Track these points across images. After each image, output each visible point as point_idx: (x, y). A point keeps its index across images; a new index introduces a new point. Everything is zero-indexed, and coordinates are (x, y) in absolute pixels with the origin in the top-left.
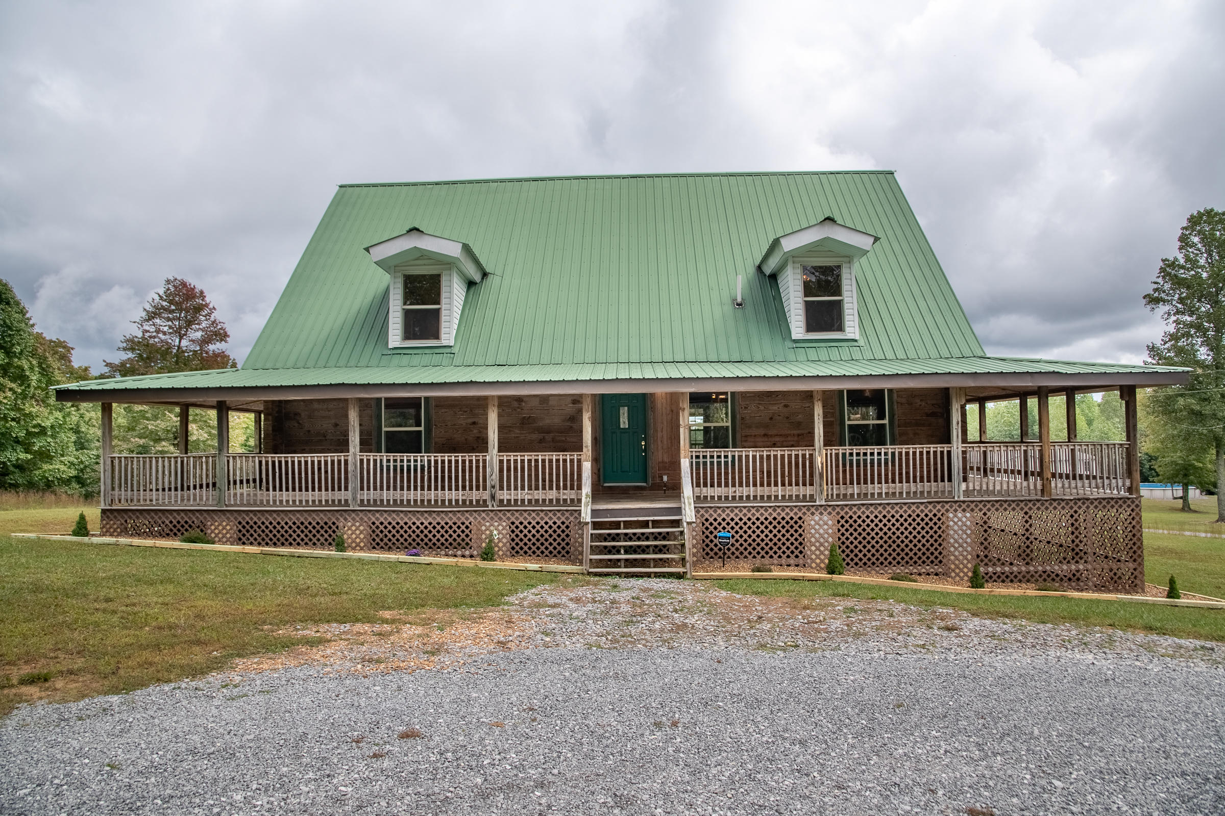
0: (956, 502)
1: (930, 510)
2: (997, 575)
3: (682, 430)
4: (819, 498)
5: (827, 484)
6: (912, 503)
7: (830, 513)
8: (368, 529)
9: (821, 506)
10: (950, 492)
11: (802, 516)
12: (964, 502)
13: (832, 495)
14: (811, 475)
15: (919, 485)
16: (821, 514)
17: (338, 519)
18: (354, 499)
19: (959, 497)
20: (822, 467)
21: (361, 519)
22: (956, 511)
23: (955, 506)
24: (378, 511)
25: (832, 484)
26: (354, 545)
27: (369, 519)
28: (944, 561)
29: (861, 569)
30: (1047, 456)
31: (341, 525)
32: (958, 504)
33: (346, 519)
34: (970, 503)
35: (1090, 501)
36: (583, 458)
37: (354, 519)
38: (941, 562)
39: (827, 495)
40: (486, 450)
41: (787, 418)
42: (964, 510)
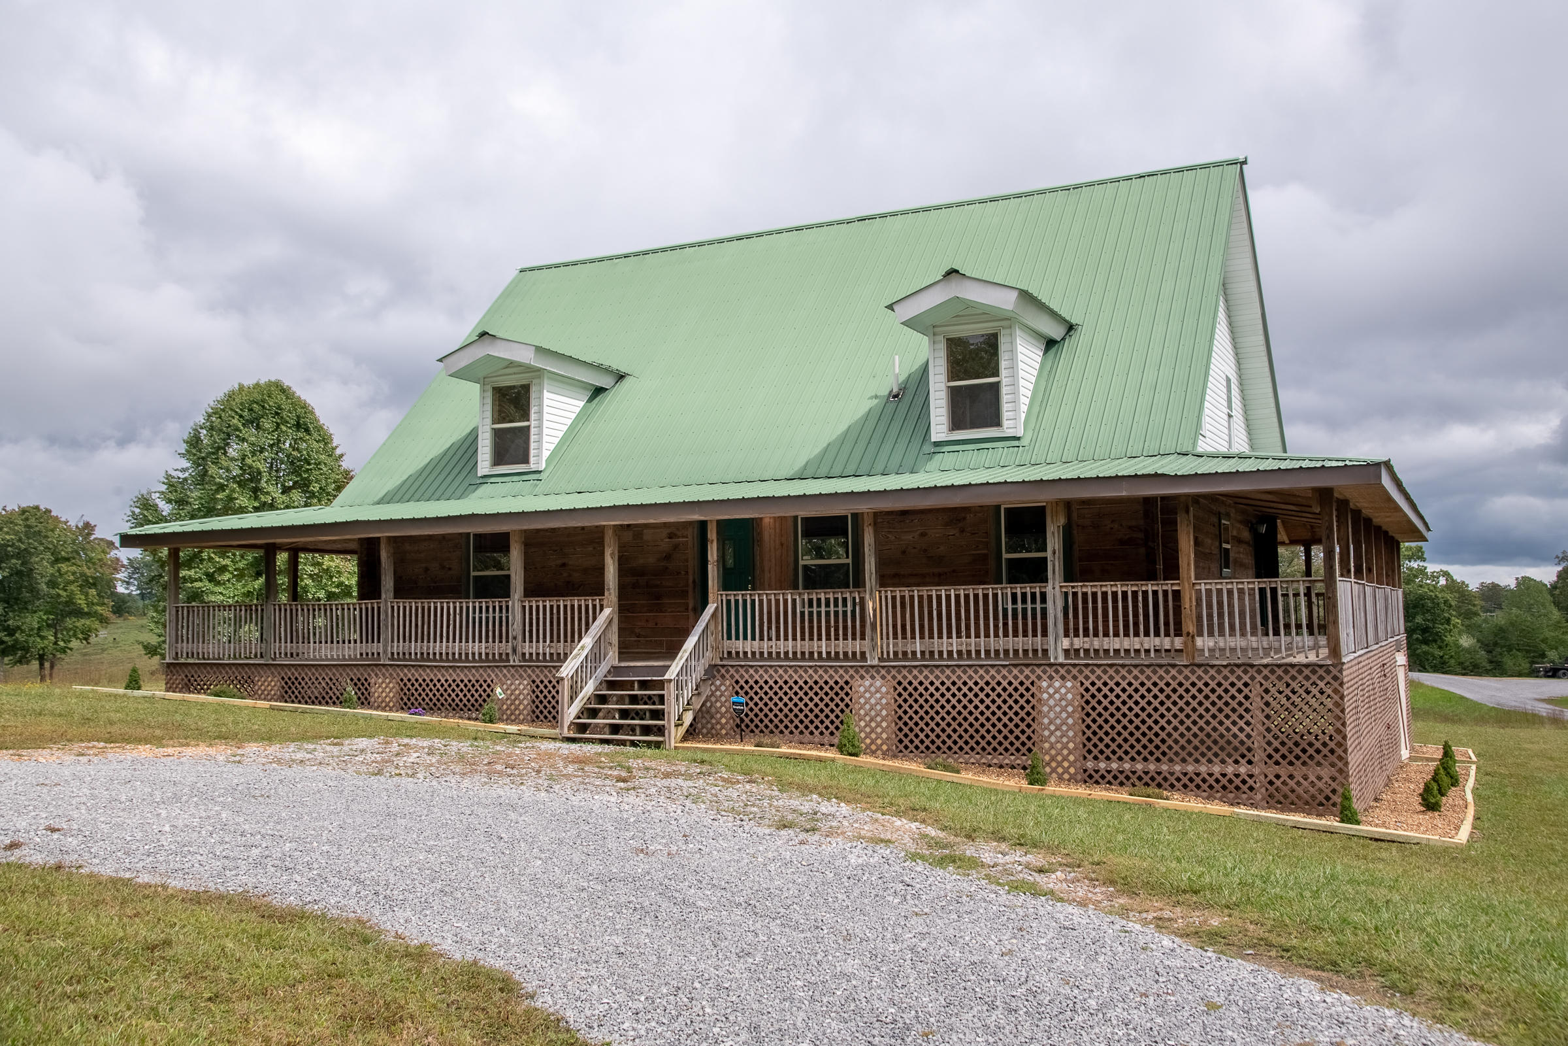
0: (1051, 665)
1: (1016, 675)
2: (1112, 774)
3: (710, 567)
4: (871, 655)
5: (882, 639)
6: (991, 666)
7: (883, 677)
8: (397, 686)
9: (873, 667)
10: (1045, 651)
11: (849, 680)
12: (1062, 665)
13: (888, 653)
14: (863, 626)
15: (1001, 640)
16: (873, 677)
17: (369, 675)
18: (385, 652)
19: (1056, 658)
20: (875, 615)
21: (391, 675)
22: (1051, 678)
23: (1050, 671)
24: (406, 666)
25: (888, 639)
26: (384, 705)
27: (398, 675)
28: (1035, 749)
29: (923, 755)
30: (1187, 600)
31: (373, 681)
32: (1054, 668)
33: (376, 675)
34: (1071, 668)
35: (1255, 669)
36: (605, 603)
37: (384, 675)
38: (1030, 750)
39: (882, 652)
40: (507, 595)
41: (925, 550)
42: (1063, 678)
